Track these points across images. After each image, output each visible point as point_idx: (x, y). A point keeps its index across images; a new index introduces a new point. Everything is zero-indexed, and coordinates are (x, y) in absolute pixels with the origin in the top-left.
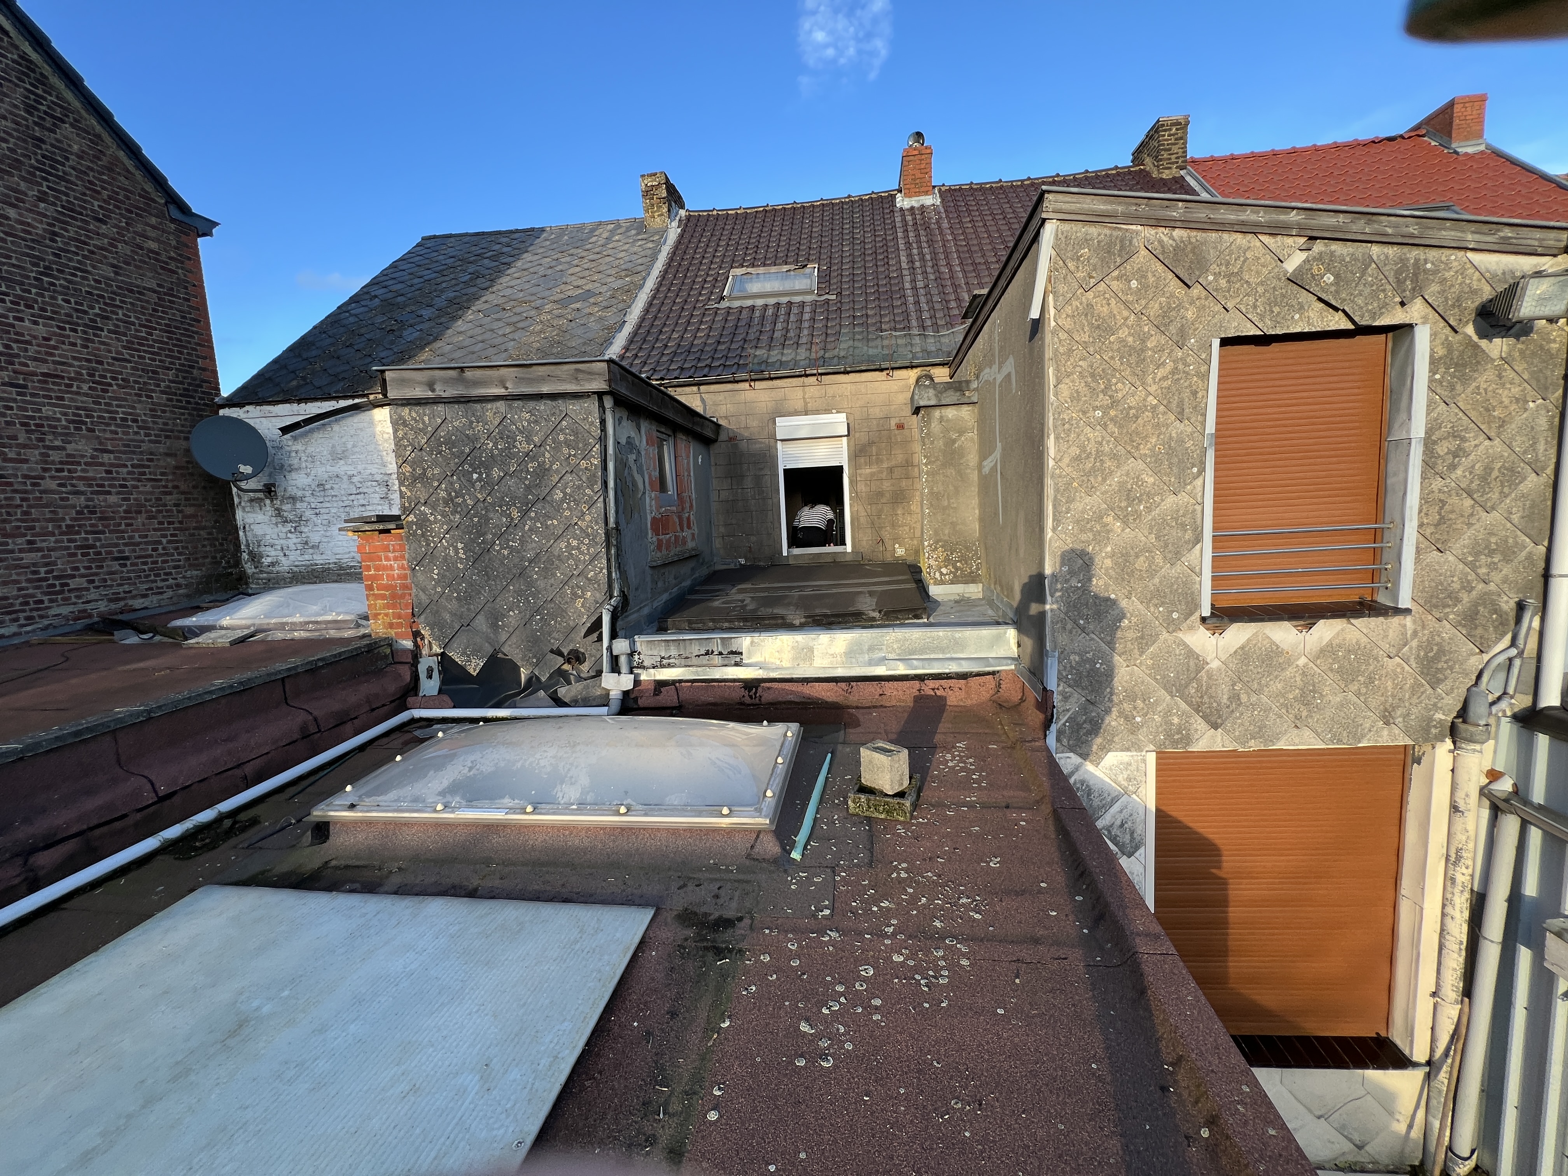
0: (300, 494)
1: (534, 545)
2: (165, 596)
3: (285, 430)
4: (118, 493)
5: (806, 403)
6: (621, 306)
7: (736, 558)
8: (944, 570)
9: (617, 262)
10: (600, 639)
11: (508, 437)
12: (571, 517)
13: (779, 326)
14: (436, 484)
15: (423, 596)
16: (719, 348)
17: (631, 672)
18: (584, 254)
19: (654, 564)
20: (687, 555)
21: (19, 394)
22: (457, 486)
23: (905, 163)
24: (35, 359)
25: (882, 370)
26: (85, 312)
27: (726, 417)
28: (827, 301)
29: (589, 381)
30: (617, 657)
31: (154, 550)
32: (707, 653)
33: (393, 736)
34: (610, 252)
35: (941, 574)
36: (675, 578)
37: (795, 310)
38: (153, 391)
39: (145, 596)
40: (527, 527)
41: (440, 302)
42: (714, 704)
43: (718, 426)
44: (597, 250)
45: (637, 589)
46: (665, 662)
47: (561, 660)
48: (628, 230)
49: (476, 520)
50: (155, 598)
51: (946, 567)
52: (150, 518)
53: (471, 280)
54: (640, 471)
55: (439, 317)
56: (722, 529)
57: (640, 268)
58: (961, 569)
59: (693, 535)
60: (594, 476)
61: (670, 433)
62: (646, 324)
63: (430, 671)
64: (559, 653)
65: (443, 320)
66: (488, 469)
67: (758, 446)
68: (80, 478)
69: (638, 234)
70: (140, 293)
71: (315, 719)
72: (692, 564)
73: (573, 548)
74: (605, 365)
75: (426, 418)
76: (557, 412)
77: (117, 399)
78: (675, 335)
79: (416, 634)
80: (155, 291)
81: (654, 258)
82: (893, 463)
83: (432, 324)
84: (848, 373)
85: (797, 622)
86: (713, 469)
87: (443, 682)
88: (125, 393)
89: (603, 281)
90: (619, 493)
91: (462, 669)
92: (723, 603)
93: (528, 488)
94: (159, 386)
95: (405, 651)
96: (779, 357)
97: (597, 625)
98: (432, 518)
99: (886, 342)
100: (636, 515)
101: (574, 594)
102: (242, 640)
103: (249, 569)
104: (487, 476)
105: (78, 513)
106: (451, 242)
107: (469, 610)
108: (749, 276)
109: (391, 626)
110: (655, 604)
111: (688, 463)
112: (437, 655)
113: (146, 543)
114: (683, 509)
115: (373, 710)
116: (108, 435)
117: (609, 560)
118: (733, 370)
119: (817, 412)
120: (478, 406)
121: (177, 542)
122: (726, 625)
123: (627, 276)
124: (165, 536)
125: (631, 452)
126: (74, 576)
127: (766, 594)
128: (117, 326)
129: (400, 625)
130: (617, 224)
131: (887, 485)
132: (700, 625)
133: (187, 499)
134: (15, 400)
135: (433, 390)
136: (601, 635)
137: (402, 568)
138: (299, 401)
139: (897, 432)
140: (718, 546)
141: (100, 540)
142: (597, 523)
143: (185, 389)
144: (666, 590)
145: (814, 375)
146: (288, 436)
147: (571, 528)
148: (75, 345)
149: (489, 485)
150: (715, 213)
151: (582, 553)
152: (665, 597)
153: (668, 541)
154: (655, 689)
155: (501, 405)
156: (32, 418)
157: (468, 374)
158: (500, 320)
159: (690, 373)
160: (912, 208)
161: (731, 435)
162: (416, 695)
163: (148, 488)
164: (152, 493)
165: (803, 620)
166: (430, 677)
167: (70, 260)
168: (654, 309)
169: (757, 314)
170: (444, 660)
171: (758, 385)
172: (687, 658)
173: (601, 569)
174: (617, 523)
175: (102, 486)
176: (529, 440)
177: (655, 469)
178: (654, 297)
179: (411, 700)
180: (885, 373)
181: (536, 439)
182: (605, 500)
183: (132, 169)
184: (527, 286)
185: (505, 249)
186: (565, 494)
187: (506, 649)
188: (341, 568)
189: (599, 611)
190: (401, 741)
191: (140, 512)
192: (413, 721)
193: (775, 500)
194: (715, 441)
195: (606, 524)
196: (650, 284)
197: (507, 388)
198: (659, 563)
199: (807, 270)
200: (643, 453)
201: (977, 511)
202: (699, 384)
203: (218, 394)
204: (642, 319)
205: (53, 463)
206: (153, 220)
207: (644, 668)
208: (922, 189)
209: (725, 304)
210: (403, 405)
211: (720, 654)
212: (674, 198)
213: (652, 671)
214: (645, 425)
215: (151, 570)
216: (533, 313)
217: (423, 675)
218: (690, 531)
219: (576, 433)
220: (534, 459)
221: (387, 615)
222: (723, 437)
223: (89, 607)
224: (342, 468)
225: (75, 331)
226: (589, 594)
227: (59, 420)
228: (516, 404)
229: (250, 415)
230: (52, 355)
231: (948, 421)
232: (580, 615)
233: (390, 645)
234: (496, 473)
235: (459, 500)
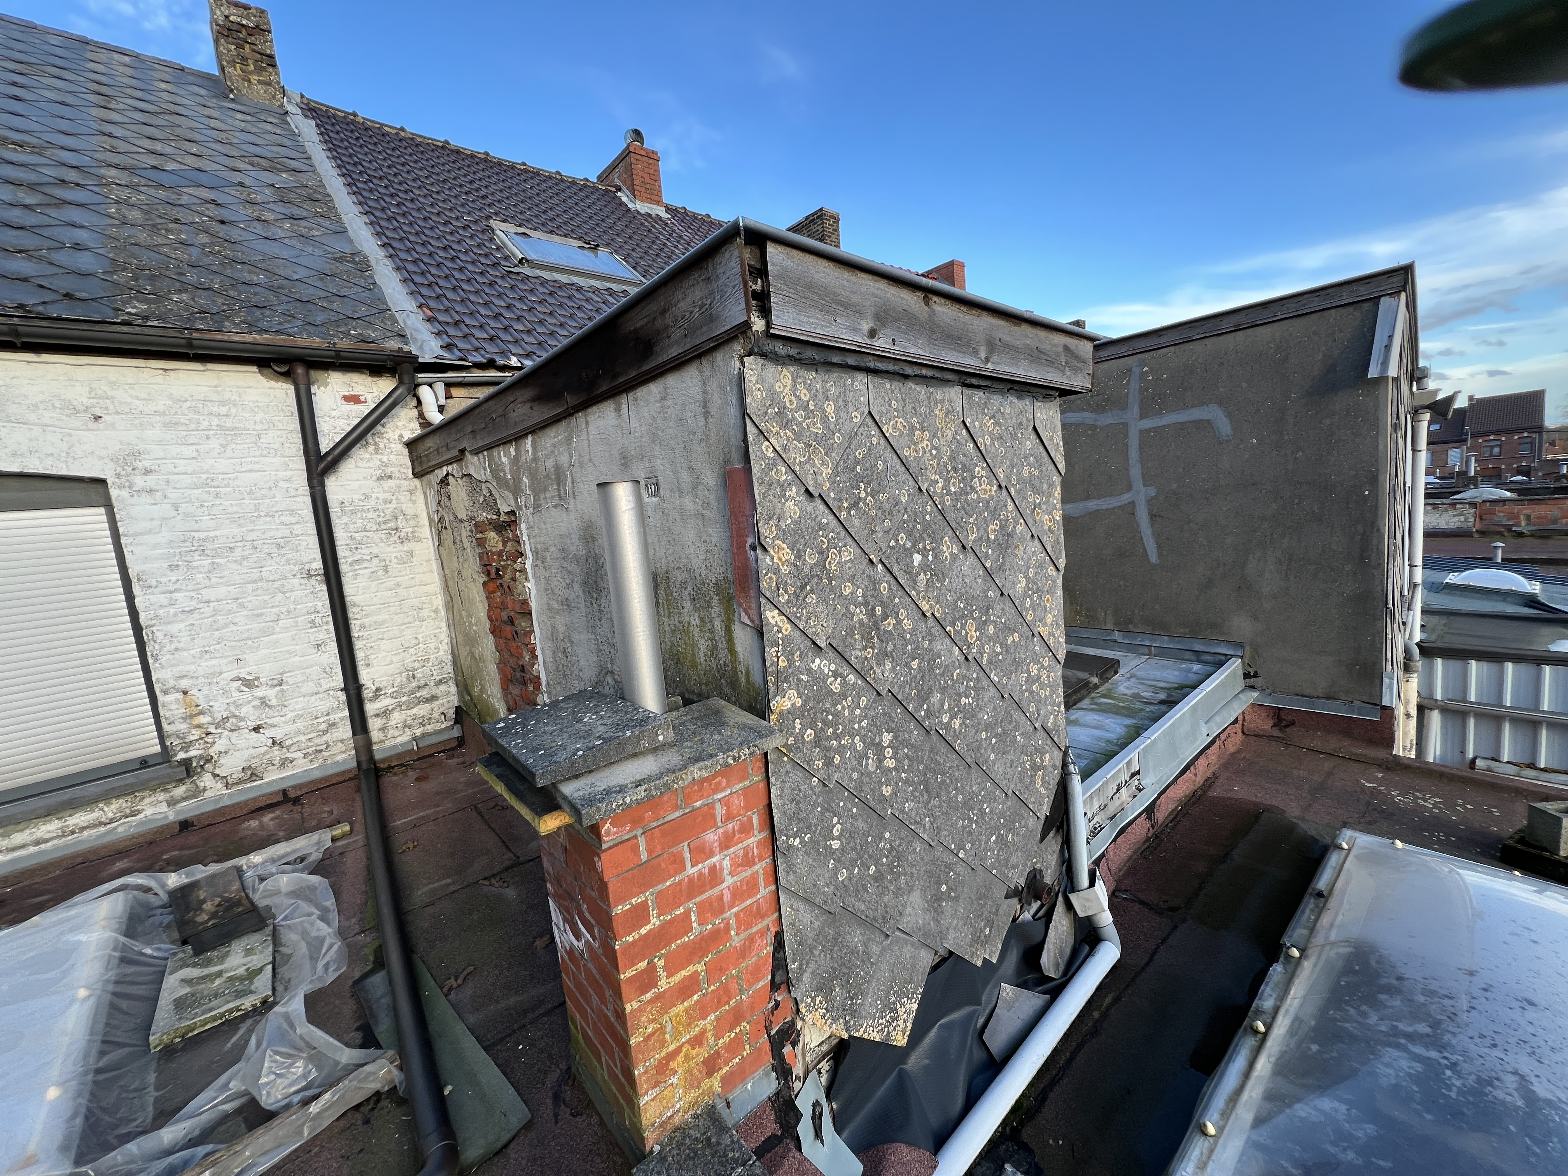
9: (219, 134)
14: (844, 589)
22: (886, 589)
32: (1118, 790)
40: (984, 659)
47: (1017, 903)
49: (915, 664)
62: (415, 269)
63: (817, 1114)
64: (1016, 893)
66: (936, 540)
69: (217, 98)
75: (830, 408)
78: (498, 302)
81: (307, 155)
91: (881, 1048)
93: (989, 575)
95: (758, 1110)
101: (1033, 766)
104: (935, 557)
107: (897, 892)
120: (921, 391)
129: (736, 1046)
137: (745, 859)
147: (1031, 645)
149: (937, 574)
160: (646, 214)
166: (820, 1133)
172: (1105, 807)
176: (991, 475)
187: (950, 941)
197: (984, 360)
208: (653, 197)
209: (530, 271)
211: (1126, 783)
219: (1040, 465)
220: (995, 514)
226: (1048, 757)
235: (889, 624)
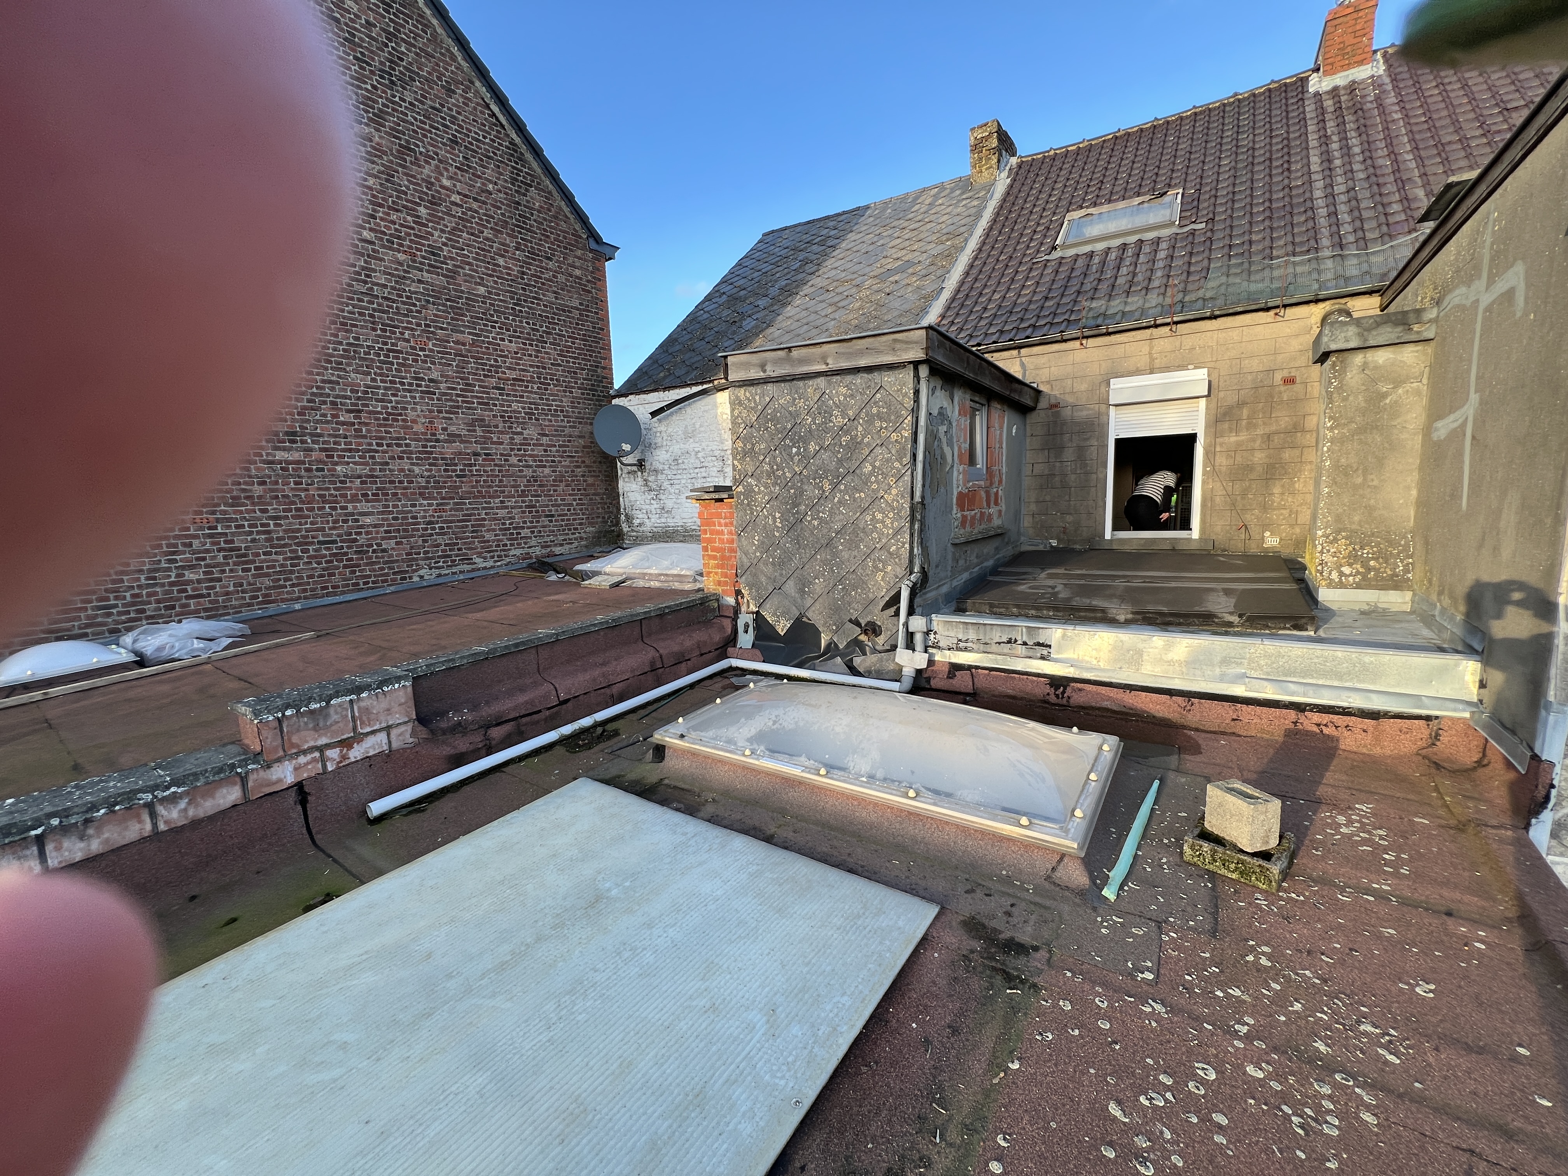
0: (661, 467)
1: (841, 517)
2: (574, 546)
3: (654, 414)
4: (551, 466)
5: (1152, 360)
6: (939, 273)
7: (1047, 539)
8: (1346, 570)
9: (938, 227)
10: (897, 614)
11: (825, 412)
12: (878, 490)
13: (1124, 270)
14: (761, 458)
15: (745, 560)
16: (1047, 304)
17: (926, 651)
18: (906, 224)
19: (957, 541)
20: (992, 533)
21: (500, 394)
22: (779, 460)
23: (1328, 30)
24: (509, 368)
25: (1267, 309)
26: (538, 330)
27: (1048, 382)
28: (1193, 233)
29: (906, 350)
30: (912, 634)
31: (569, 510)
32: (1009, 642)
33: (715, 679)
34: (932, 218)
35: (1341, 574)
36: (977, 557)
37: (1146, 249)
38: (573, 387)
39: (562, 545)
40: (836, 499)
41: (774, 291)
42: (1013, 697)
43: (1038, 392)
44: (919, 218)
45: (937, 566)
46: (962, 645)
47: (859, 630)
48: (953, 190)
49: (792, 491)
50: (567, 547)
51: (1350, 565)
52: (567, 486)
53: (800, 267)
54: (950, 444)
55: (772, 305)
56: (1033, 507)
57: (962, 229)
58: (1374, 569)
59: (1000, 511)
60: (904, 449)
61: (984, 401)
62: (966, 287)
63: (747, 626)
64: (858, 624)
65: (775, 307)
66: (806, 443)
67: (1085, 413)
68: (530, 456)
69: (963, 193)
70: (569, 312)
71: (661, 656)
72: (996, 543)
73: (878, 521)
74: (923, 332)
75: (757, 398)
76: (873, 385)
77: (552, 395)
78: (997, 296)
79: (738, 593)
80: (578, 309)
81: (979, 216)
82: (1274, 428)
83: (766, 312)
84: (1216, 317)
85: (1122, 618)
86: (1028, 440)
87: (757, 638)
88: (558, 391)
89: (923, 249)
90: (927, 466)
91: (772, 628)
92: (1030, 588)
93: (840, 461)
94: (576, 383)
95: (728, 606)
96: (1121, 307)
97: (895, 600)
98: (756, 489)
99: (1276, 273)
100: (942, 490)
101: (875, 567)
102: (617, 585)
103: (625, 527)
104: (804, 450)
105: (529, 481)
106: (786, 234)
107: (781, 575)
108: (1090, 218)
109: (719, 583)
110: (955, 583)
111: (1001, 435)
112: (753, 613)
113: (565, 505)
114: (991, 484)
115: (702, 655)
116: (547, 423)
117: (912, 535)
118: (1062, 328)
119: (1167, 369)
120: (801, 384)
121: (582, 504)
122: (1033, 612)
123: (948, 240)
124: (575, 500)
125: (942, 424)
126: (523, 528)
127: (1083, 582)
128: (555, 339)
129: (726, 583)
130: (941, 187)
131: (1259, 457)
132: (1002, 610)
133: (590, 472)
134: (498, 399)
135: (764, 371)
136: (898, 609)
137: (730, 533)
138: (664, 390)
139: (1282, 388)
140: (1026, 524)
141: (538, 501)
142: (903, 497)
143: (593, 385)
144: (966, 569)
145: (1168, 324)
146: (655, 419)
147: (877, 502)
148: (530, 355)
149: (805, 458)
150: (1052, 153)
151: (885, 526)
152: (965, 576)
153: (973, 517)
154: (949, 672)
155: (821, 382)
156: (506, 412)
157: (795, 353)
158: (824, 301)
159: (1011, 336)
160: (1336, 89)
161: (1053, 401)
162: (735, 646)
163: (567, 463)
164: (569, 467)
165: (1130, 616)
166: (746, 632)
167: (531, 292)
168: (974, 271)
169: (1096, 260)
170: (758, 617)
171: (1091, 342)
172: (986, 644)
173: (904, 544)
174: (923, 497)
175: (541, 461)
176: (844, 414)
177: (965, 442)
178: (976, 258)
179: (730, 650)
180: (1272, 313)
181: (851, 413)
182: (912, 473)
183: (569, 215)
184: (850, 265)
185: (832, 233)
186: (874, 467)
187: (810, 614)
188: (686, 531)
189: (898, 586)
190: (720, 685)
191: (561, 481)
192: (731, 669)
193: (1101, 476)
194: (1033, 409)
195: (912, 498)
196: (973, 244)
197: (827, 364)
198: (962, 540)
199: (1167, 199)
200: (954, 424)
201: (1414, 492)
202: (1019, 347)
203: (612, 388)
204: (962, 283)
205: (516, 444)
206: (579, 253)
207: (939, 648)
208: (1356, 59)
209: (1056, 255)
210: (740, 386)
211: (1025, 644)
212: (1006, 144)
213: (947, 652)
214: (958, 395)
215: (566, 525)
216: (854, 290)
217: (741, 629)
218: (998, 508)
219: (889, 406)
220: (847, 432)
221: (716, 573)
222: (1043, 404)
223: (531, 550)
224: (691, 445)
225: (531, 345)
226: (890, 568)
227: (520, 412)
228: (835, 379)
229: (632, 403)
230: (519, 364)
231: (1376, 368)
232: (879, 589)
233: (718, 600)
234: (813, 447)
235: (780, 473)
